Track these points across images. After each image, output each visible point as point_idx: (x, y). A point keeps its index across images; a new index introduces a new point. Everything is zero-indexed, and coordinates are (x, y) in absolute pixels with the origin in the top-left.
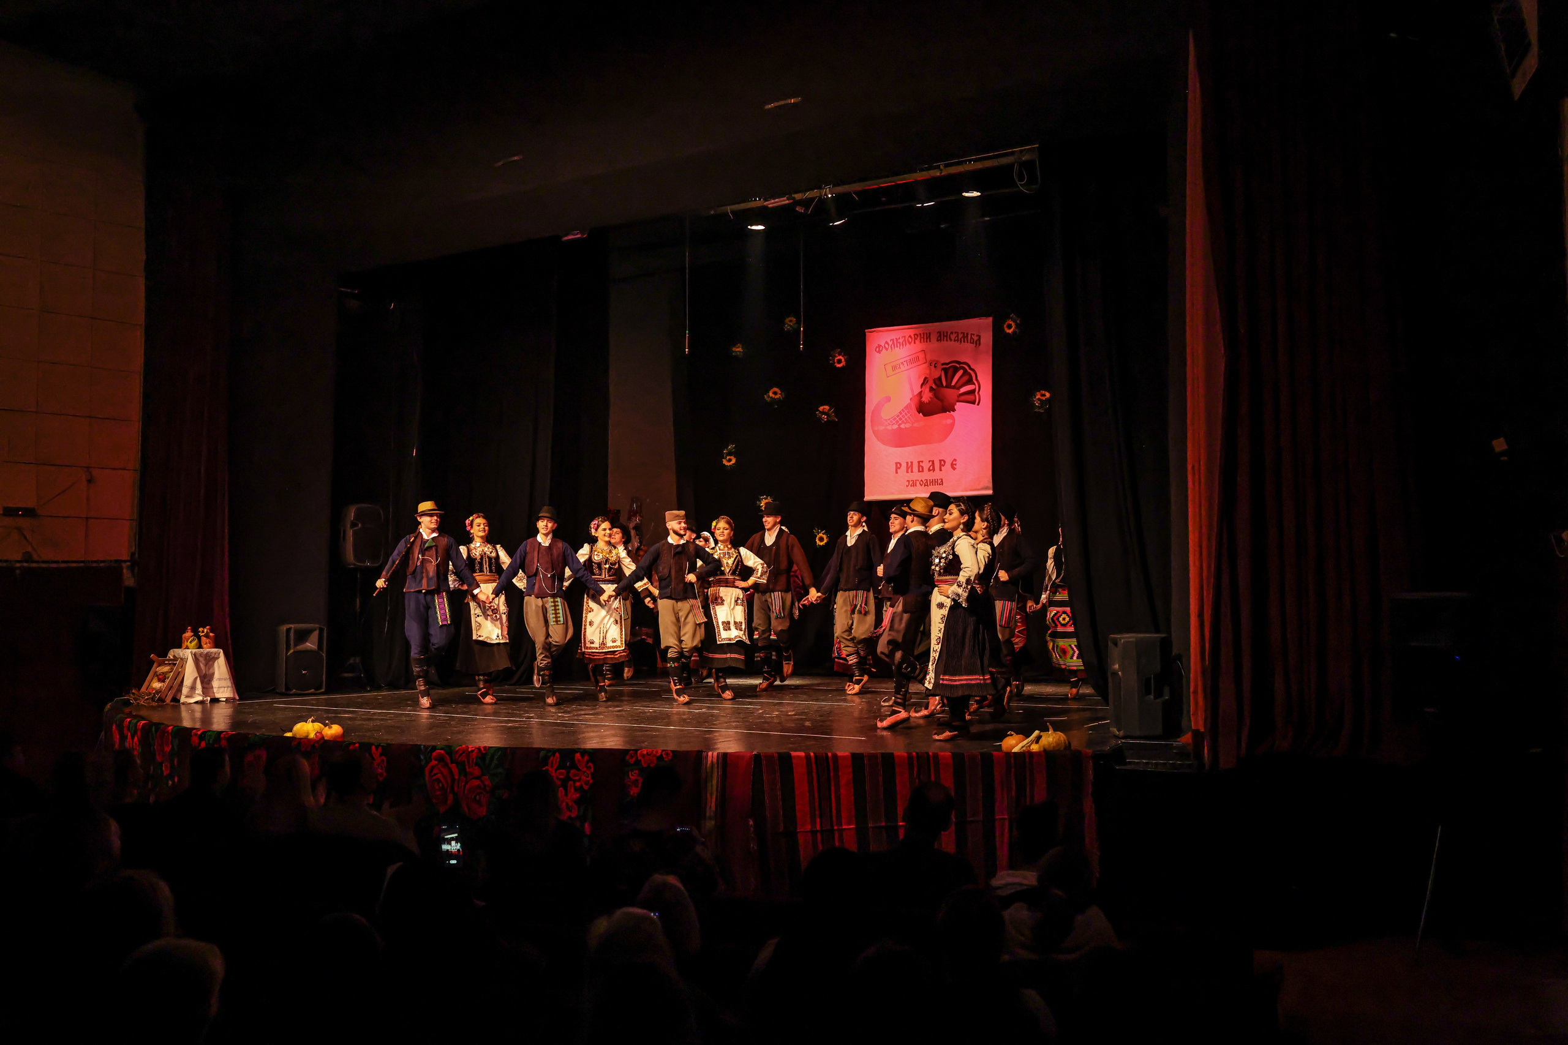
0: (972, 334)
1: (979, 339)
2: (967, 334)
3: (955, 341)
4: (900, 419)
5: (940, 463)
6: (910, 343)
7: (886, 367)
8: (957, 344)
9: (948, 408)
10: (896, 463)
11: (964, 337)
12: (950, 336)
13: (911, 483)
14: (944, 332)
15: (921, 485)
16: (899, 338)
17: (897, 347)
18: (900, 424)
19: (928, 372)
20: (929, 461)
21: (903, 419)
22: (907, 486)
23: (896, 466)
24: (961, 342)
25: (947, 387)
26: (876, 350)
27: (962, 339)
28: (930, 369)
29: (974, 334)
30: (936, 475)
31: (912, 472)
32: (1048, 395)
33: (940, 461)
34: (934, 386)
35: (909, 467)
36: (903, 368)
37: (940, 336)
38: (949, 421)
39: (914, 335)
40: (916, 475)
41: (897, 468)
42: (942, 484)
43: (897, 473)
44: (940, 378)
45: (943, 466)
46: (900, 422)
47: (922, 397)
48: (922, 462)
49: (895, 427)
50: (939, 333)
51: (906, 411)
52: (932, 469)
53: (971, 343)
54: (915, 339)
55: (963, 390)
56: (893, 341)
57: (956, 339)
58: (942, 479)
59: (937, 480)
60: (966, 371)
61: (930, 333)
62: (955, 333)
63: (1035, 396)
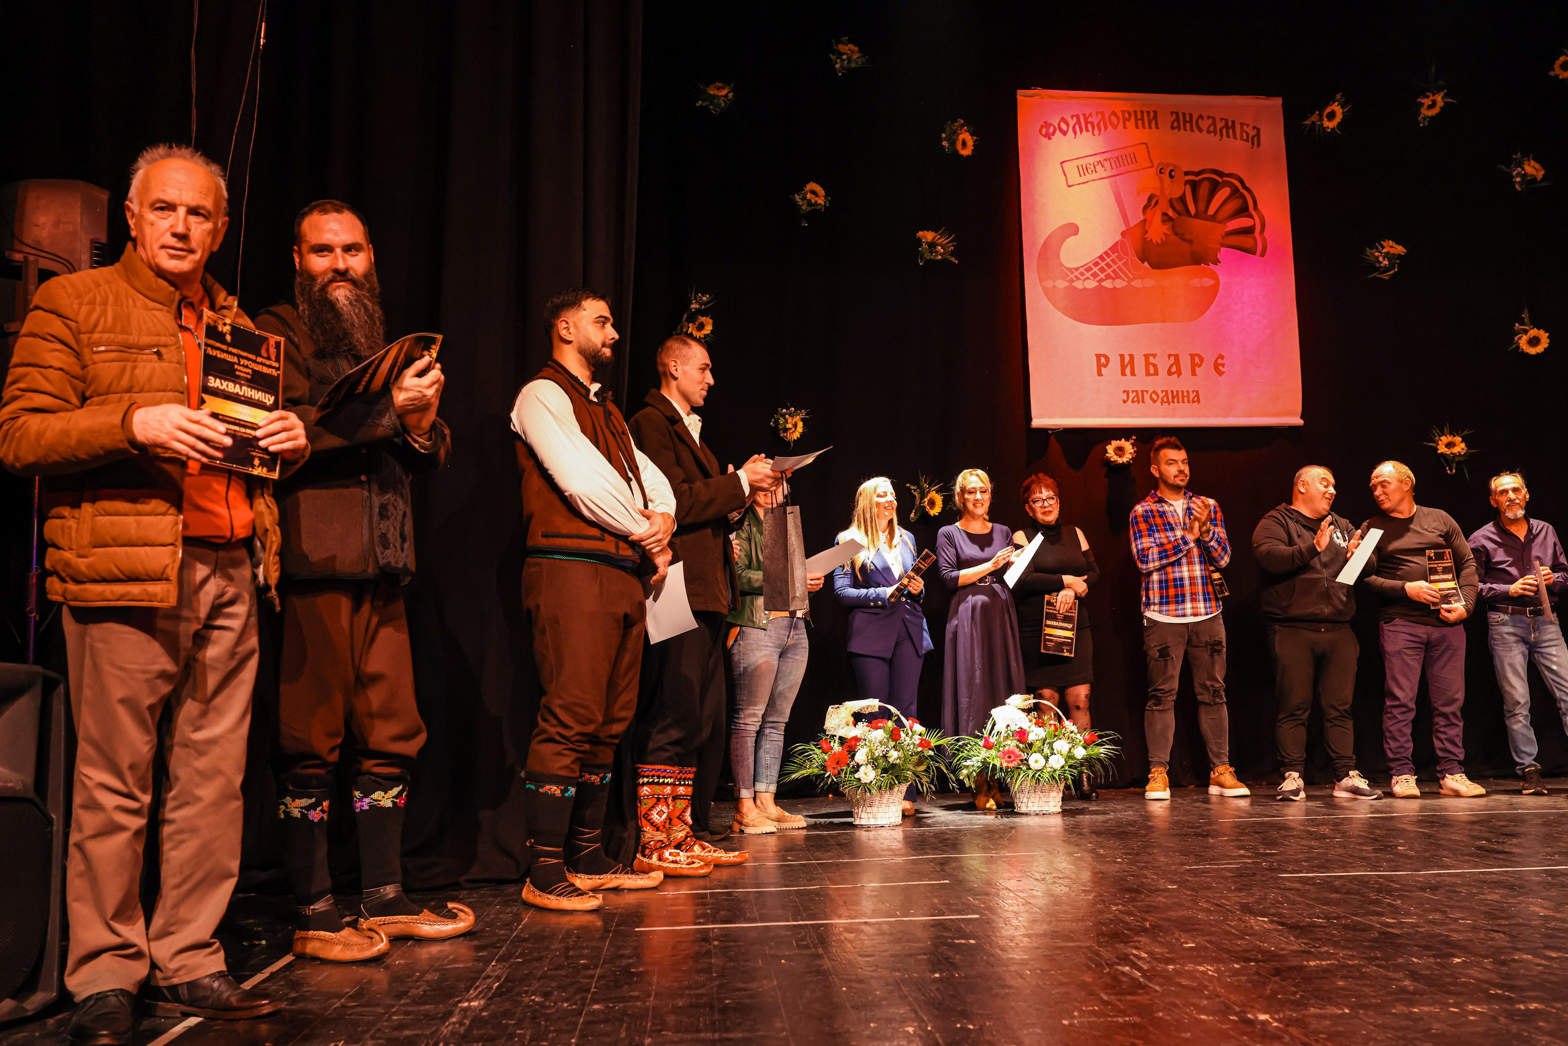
0: (1242, 124)
1: (1258, 135)
2: (1233, 122)
3: (1209, 132)
4: (1102, 270)
5: (1193, 360)
6: (1115, 127)
7: (1064, 165)
8: (1214, 139)
9: (1199, 258)
10: (1098, 356)
11: (1229, 127)
12: (1197, 123)
13: (1132, 396)
14: (1184, 114)
15: (1154, 401)
16: (1091, 115)
17: (1087, 130)
18: (1101, 280)
19: (1158, 185)
20: (1169, 356)
21: (1109, 271)
22: (1125, 402)
23: (1098, 360)
24: (1222, 135)
25: (1196, 216)
26: (1041, 132)
27: (1224, 131)
28: (1162, 181)
29: (1248, 125)
30: (1185, 383)
31: (1133, 374)
32: (1400, 249)
33: (1192, 356)
34: (1171, 213)
35: (1127, 365)
36: (1101, 172)
37: (1177, 119)
38: (1208, 282)
39: (1123, 112)
40: (1140, 381)
41: (1100, 366)
42: (1199, 401)
43: (1100, 374)
44: (1182, 199)
45: (1199, 366)
46: (1102, 276)
47: (1146, 232)
48: (1154, 356)
49: (1091, 284)
50: (1177, 114)
51: (1114, 256)
52: (1175, 370)
53: (1242, 139)
54: (1125, 120)
55: (1233, 225)
56: (1079, 122)
57: (1212, 129)
58: (1197, 392)
59: (1188, 392)
60: (1235, 191)
61: (1155, 112)
62: (1209, 117)
63: (1377, 248)
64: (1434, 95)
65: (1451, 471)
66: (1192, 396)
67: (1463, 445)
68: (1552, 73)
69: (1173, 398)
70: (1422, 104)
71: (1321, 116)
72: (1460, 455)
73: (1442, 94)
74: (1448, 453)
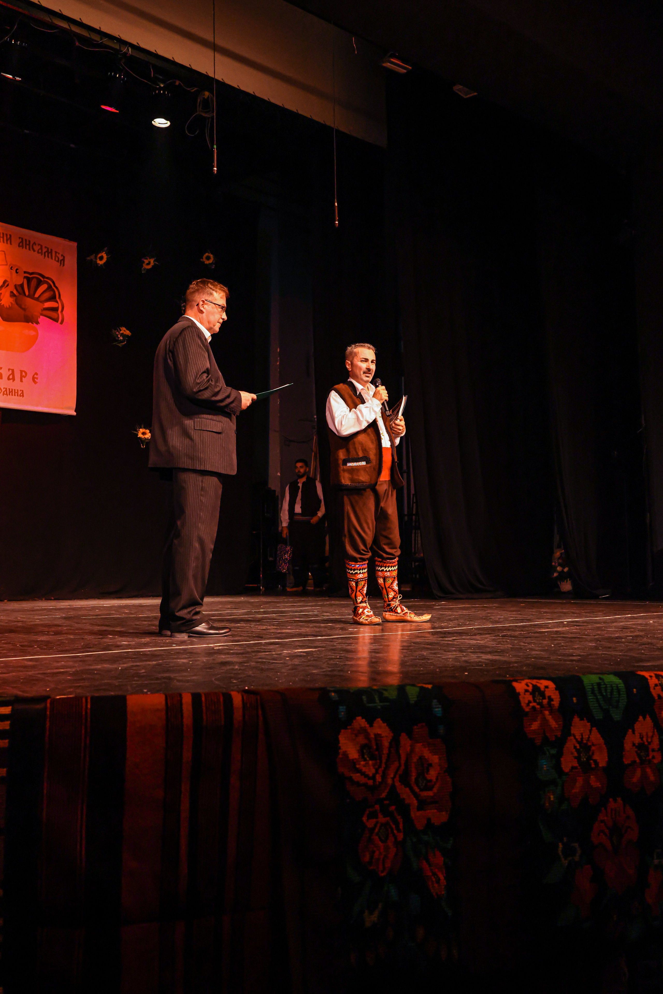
1: (63, 260)
2: (51, 250)
3: (38, 253)
5: (21, 373)
8: (41, 257)
9: (29, 319)
11: (49, 253)
12: (32, 246)
19: (9, 276)
20: (9, 370)
24: (45, 256)
25: (29, 296)
27: (46, 254)
28: (11, 274)
29: (59, 253)
30: (16, 385)
32: (128, 333)
33: (21, 371)
34: (15, 292)
37: (22, 242)
42: (23, 396)
44: (22, 286)
45: (25, 377)
47: (1, 300)
50: (22, 239)
52: (12, 377)
53: (55, 260)
55: (48, 305)
57: (40, 251)
58: (23, 391)
59: (18, 390)
60: (50, 287)
61: (10, 236)
62: (39, 245)
63: (118, 330)
64: (150, 258)
65: (143, 446)
66: (20, 393)
67: (150, 434)
68: (202, 260)
69: (10, 393)
70: (144, 262)
71: (96, 258)
72: (148, 439)
73: (154, 259)
74: (143, 437)
